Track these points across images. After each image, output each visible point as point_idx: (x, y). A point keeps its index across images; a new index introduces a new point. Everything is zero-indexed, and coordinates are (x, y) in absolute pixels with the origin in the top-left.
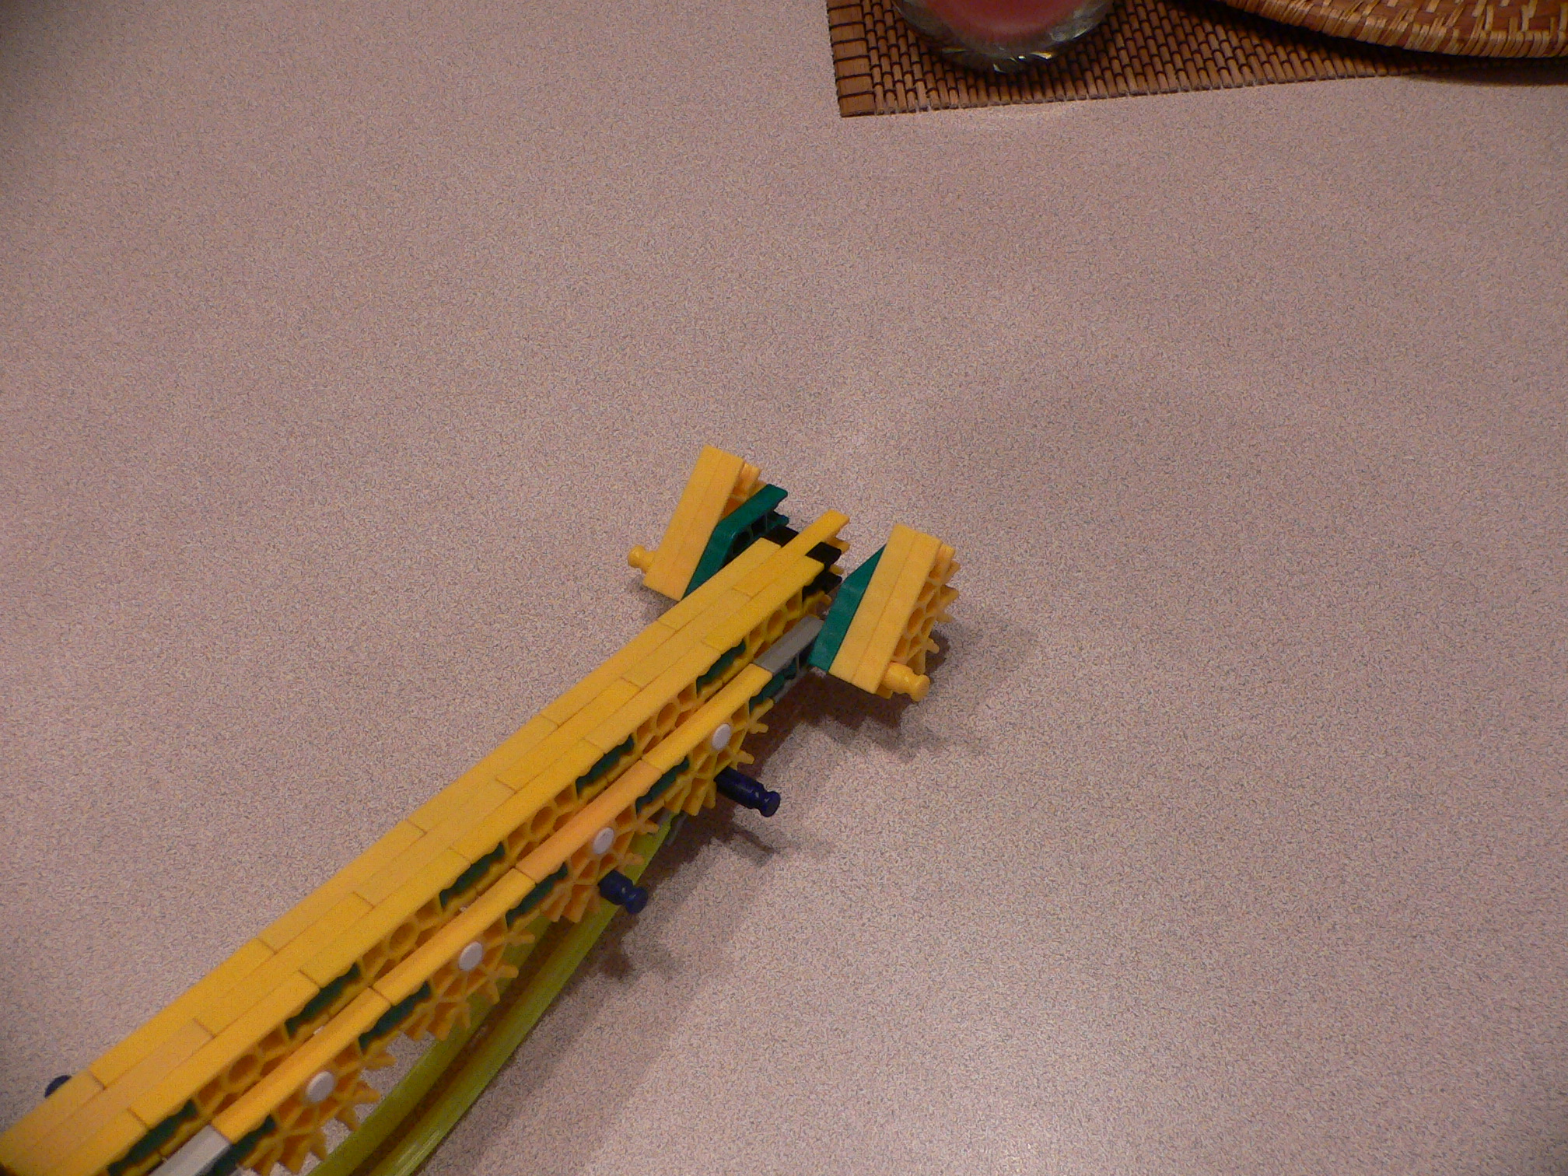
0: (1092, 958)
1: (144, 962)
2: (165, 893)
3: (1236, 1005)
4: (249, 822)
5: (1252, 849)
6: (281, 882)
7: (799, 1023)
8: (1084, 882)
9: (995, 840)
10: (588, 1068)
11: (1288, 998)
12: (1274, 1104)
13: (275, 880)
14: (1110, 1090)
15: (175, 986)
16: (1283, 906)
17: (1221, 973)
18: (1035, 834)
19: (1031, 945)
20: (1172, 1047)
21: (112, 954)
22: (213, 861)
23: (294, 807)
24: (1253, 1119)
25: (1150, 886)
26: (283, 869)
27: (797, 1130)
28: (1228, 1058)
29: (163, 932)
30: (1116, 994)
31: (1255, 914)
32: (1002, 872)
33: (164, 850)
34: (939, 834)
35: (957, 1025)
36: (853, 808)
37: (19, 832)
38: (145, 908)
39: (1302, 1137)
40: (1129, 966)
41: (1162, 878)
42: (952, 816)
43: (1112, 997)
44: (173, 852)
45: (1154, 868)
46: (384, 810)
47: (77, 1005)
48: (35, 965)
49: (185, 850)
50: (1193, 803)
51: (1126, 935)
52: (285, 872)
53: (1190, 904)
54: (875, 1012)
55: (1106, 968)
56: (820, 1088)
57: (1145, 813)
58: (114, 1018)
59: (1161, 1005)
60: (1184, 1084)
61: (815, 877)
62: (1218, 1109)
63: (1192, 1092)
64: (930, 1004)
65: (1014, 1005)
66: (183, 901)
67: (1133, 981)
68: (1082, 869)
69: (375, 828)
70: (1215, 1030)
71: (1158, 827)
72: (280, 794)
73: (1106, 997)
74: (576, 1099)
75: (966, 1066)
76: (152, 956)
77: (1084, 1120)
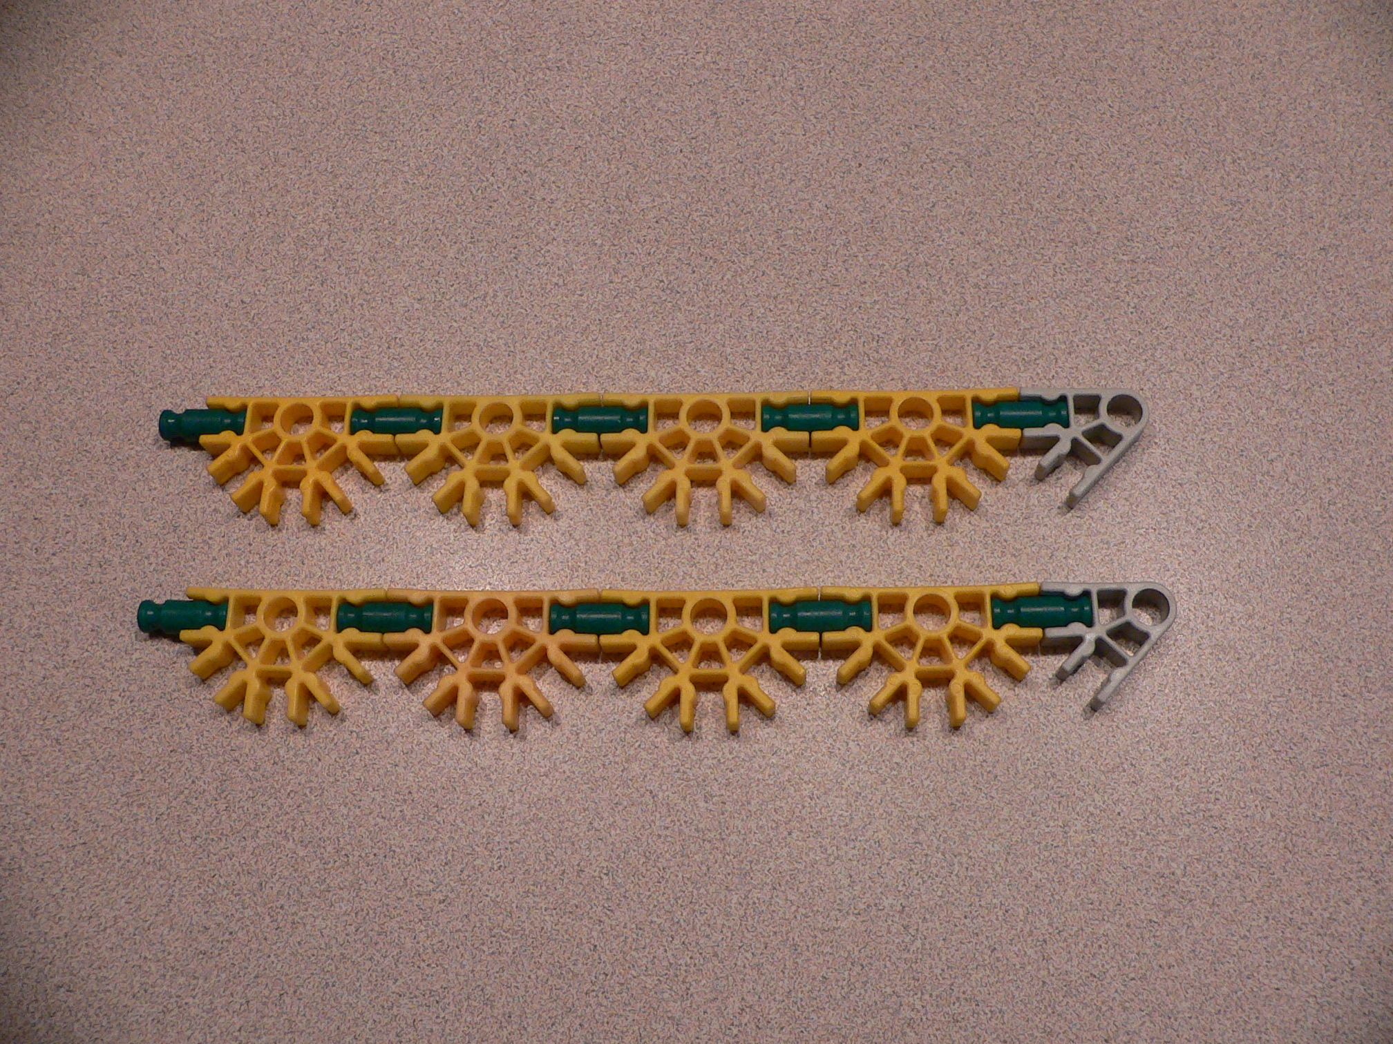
6: (938, 65)
10: (1316, 287)
15: (824, 160)
21: (743, 121)
22: (853, 38)
29: (802, 103)
33: (793, 22)
38: (777, 79)
44: (804, 24)
46: (1051, 5)
47: (706, 171)
48: (649, 127)
49: (818, 24)
52: (943, 56)
69: (1042, 22)
74: (1305, 317)
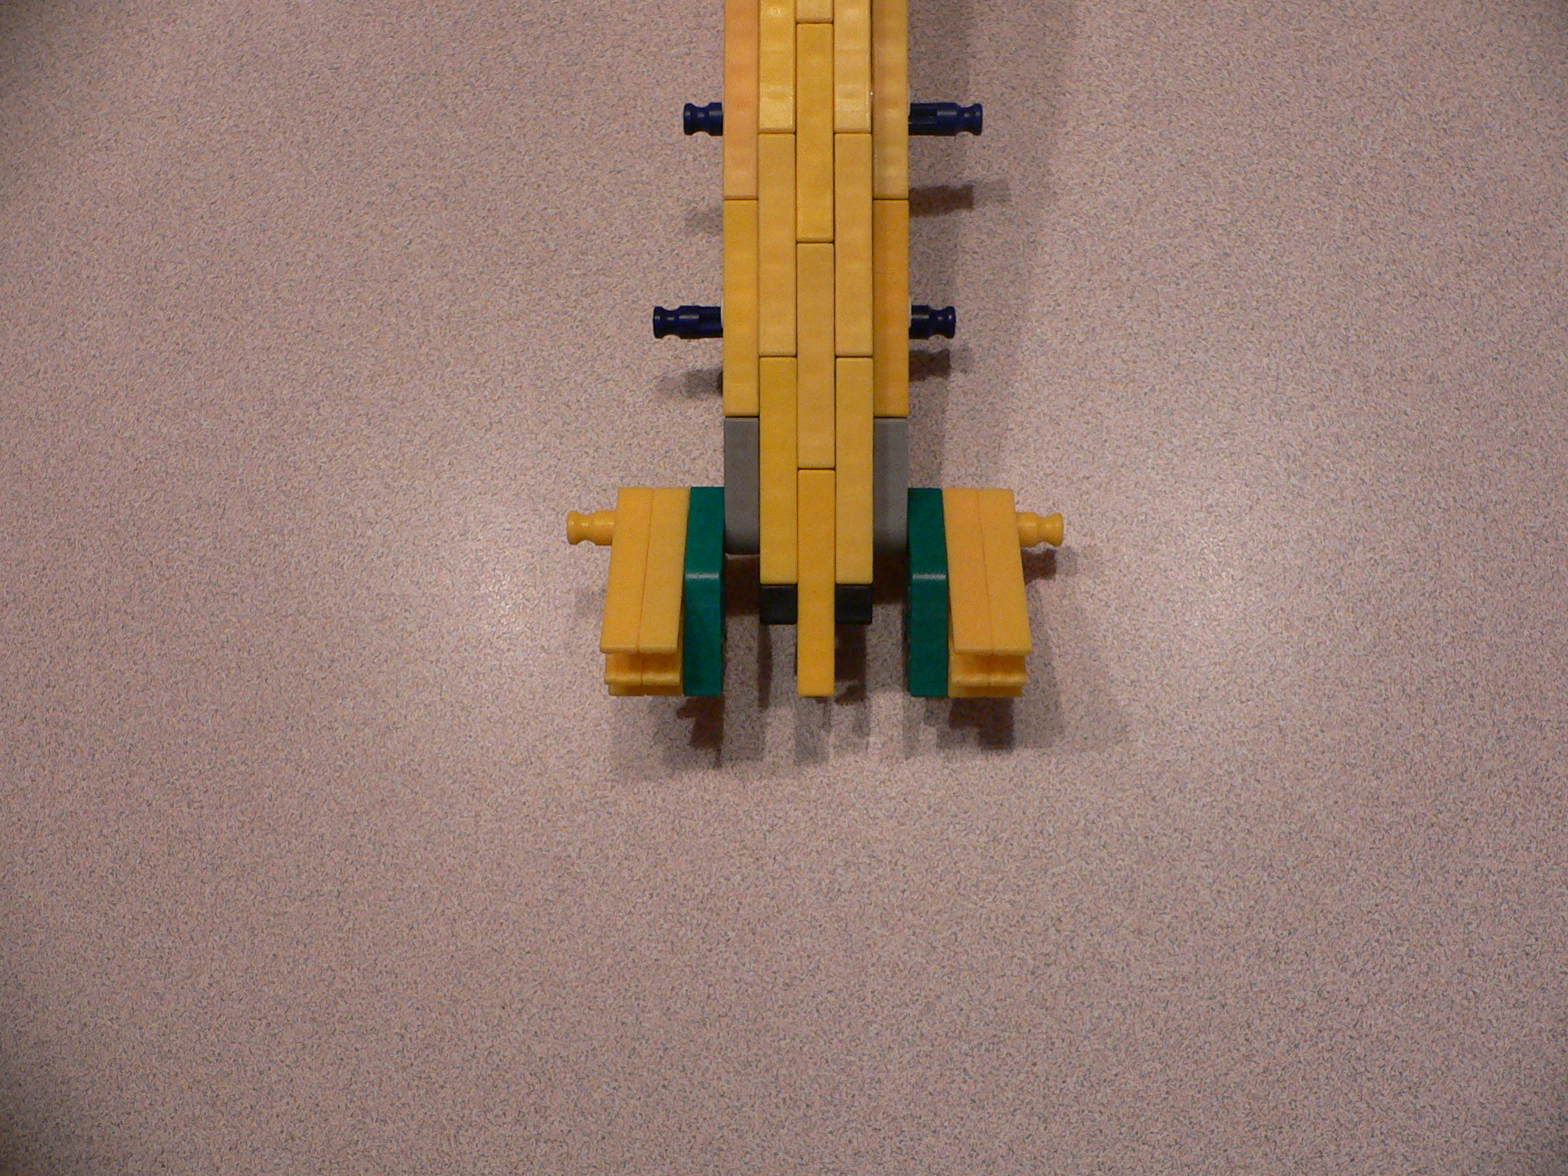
0: (1324, 176)
1: (288, 189)
2: (308, 118)
3: (1487, 235)
4: (395, 42)
5: (1517, 69)
7: (992, 234)
8: (1320, 95)
9: (1220, 47)
11: (1548, 230)
12: (1524, 342)
13: (423, 99)
14: (1338, 316)
16: (1549, 131)
17: (1472, 199)
18: (1266, 43)
19: (1256, 159)
20: (1412, 276)
23: (442, 24)
24: (1499, 357)
25: (1395, 103)
26: (431, 87)
27: (986, 345)
28: (1475, 291)
30: (1350, 216)
31: (1515, 139)
32: (1227, 83)
34: (1156, 40)
35: (1168, 241)
36: (1059, 11)
37: (155, 66)
39: (1553, 379)
40: (1367, 186)
41: (1410, 95)
42: (1172, 21)
43: (1346, 219)
45: (1400, 83)
50: (1450, 16)
51: (1365, 153)
53: (1440, 124)
54: (1078, 224)
55: (1340, 187)
56: (1012, 302)
57: (1394, 25)
58: (258, 245)
59: (1402, 230)
60: (1422, 315)
61: (1015, 82)
62: (1459, 343)
63: (1431, 324)
64: (1139, 217)
65: (1233, 223)
66: (327, 125)
67: (1371, 202)
68: (1318, 81)
70: (1461, 260)
71: (1409, 40)
72: (428, 11)
73: (1339, 219)
75: (1177, 284)
76: (295, 181)
77: (1307, 347)
